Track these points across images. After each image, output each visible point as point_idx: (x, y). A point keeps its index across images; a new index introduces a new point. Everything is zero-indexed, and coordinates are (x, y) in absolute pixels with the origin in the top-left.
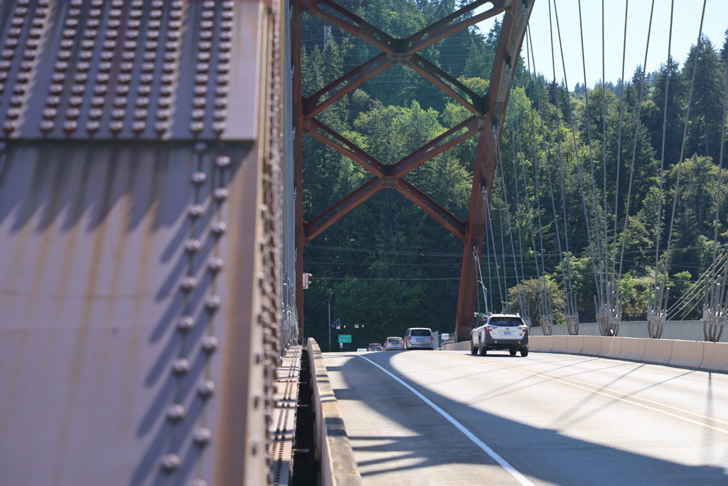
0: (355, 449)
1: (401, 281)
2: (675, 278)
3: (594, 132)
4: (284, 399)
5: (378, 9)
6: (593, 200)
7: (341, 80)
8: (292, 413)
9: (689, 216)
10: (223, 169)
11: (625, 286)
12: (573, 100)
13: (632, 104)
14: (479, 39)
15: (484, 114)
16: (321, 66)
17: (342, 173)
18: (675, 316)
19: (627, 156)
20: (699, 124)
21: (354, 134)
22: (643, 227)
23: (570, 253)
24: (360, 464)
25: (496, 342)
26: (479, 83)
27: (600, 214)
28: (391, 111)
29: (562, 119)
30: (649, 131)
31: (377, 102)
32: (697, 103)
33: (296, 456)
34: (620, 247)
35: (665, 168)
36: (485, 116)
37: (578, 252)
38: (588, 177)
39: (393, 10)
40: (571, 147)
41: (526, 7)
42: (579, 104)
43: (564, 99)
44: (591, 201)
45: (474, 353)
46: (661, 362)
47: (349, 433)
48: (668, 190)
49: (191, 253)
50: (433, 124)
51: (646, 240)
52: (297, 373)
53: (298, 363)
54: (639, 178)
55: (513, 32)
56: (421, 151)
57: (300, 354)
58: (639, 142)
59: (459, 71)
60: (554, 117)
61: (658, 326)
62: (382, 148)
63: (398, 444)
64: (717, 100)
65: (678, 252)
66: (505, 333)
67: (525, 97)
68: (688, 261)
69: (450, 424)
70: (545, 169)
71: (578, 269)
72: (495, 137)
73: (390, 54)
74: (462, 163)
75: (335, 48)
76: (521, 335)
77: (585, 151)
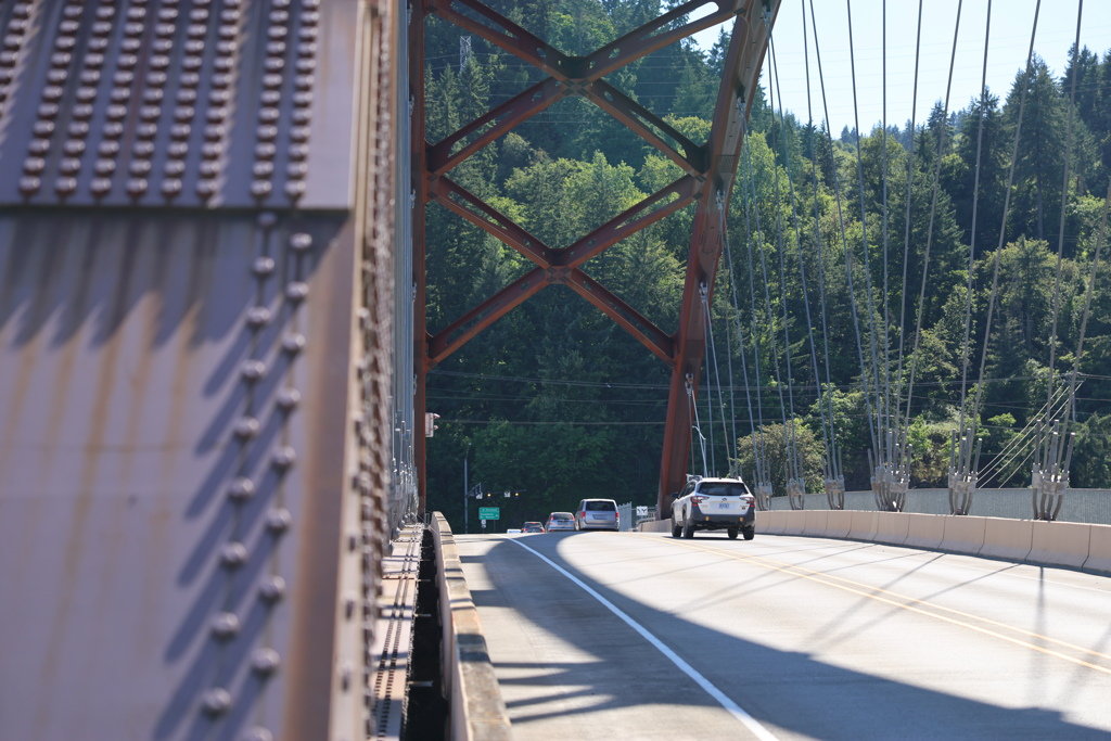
0: (503, 682)
1: (575, 426)
2: (990, 423)
3: (870, 201)
4: (396, 606)
5: (543, 10)
6: (869, 306)
7: (486, 118)
8: (407, 626)
9: (1013, 329)
10: (301, 253)
11: (915, 435)
12: (839, 153)
13: (927, 159)
14: (696, 58)
15: (702, 172)
16: (456, 97)
17: (486, 261)
18: (990, 482)
19: (919, 239)
20: (1028, 191)
21: (505, 202)
22: (943, 347)
23: (832, 385)
24: (510, 705)
25: (707, 519)
26: (696, 126)
27: (879, 326)
28: (563, 167)
29: (822, 180)
30: (953, 201)
31: (541, 153)
32: (1026, 158)
33: (413, 693)
34: (908, 376)
35: (977, 256)
36: (705, 175)
37: (845, 383)
38: (861, 270)
39: (565, 13)
40: (834, 224)
41: (768, 10)
42: (849, 158)
43: (825, 152)
44: (865, 307)
45: (677, 535)
46: (969, 550)
47: (494, 657)
48: (981, 289)
49: (250, 381)
50: (626, 187)
51: (947, 365)
52: (415, 566)
53: (417, 551)
54: (938, 272)
55: (748, 47)
56: (606, 228)
57: (420, 537)
58: (937, 217)
59: (666, 106)
60: (810, 178)
61: (965, 496)
62: (547, 223)
63: (569, 674)
64: (1056, 155)
65: (996, 384)
66: (721, 506)
67: (765, 147)
68: (1011, 398)
69: (648, 644)
70: (795, 258)
71: (844, 409)
72: (720, 207)
73: (560, 79)
74: (670, 246)
75: (476, 69)
76: (744, 508)
77: (857, 230)
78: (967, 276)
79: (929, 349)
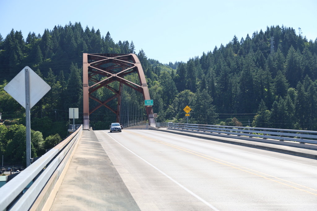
13: (173, 75)
15: (118, 94)
20: (190, 81)
22: (173, 108)
30: (176, 83)
32: (189, 75)
48: (179, 98)
54: (173, 95)
58: (173, 86)
64: (194, 75)
72: (120, 97)
77: (160, 88)
78: (177, 96)
79: (170, 108)
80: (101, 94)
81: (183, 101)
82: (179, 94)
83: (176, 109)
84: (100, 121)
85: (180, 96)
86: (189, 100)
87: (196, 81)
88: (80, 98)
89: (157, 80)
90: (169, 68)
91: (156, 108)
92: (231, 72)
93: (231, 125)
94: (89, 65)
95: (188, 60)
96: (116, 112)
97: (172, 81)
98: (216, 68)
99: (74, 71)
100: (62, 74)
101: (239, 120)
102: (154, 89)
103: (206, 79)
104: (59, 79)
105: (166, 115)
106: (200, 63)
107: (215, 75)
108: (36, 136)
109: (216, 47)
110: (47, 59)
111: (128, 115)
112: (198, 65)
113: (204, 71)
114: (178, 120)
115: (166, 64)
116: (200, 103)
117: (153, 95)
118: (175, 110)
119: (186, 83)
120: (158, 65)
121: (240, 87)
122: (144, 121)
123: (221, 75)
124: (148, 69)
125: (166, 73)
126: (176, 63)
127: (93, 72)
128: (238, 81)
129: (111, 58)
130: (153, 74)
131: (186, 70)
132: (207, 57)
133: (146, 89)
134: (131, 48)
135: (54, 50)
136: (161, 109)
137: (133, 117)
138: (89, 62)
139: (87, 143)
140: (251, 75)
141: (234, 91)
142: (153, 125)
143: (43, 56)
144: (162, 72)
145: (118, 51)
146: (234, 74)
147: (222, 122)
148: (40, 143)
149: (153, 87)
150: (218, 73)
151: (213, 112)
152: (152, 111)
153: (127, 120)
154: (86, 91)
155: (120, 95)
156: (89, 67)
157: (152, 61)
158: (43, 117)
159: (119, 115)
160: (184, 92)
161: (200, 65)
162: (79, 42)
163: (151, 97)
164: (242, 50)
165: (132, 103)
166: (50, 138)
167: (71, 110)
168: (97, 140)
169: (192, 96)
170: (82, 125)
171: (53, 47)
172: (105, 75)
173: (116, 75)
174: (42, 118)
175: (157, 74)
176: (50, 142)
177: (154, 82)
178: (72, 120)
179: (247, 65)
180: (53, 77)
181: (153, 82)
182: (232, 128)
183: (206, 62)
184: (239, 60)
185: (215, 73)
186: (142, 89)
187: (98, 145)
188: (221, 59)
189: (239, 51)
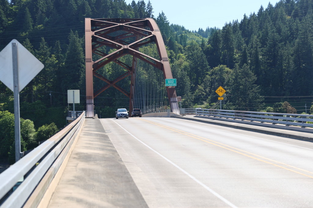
20: (225, 53)
22: (203, 89)
30: (207, 56)
32: (224, 46)
35: (212, 68)
36: (132, 71)
51: (203, 93)
58: (203, 60)
64: (231, 45)
78: (209, 73)
79: (199, 89)
80: (109, 71)
81: (217, 80)
82: (211, 71)
83: (207, 90)
84: (108, 107)
85: (213, 74)
86: (224, 79)
87: (235, 53)
88: (82, 76)
89: (182, 53)
90: (198, 36)
91: (180, 89)
92: (281, 41)
93: (281, 111)
94: (93, 33)
95: (224, 26)
96: (129, 95)
97: (203, 53)
98: (261, 35)
99: (74, 41)
100: (58, 45)
101: (292, 105)
102: (178, 65)
103: (248, 51)
104: (55, 52)
105: (194, 98)
106: (240, 30)
107: (260, 45)
108: (26, 126)
109: (262, 7)
110: (39, 26)
111: (144, 99)
112: (237, 32)
113: (244, 40)
114: (210, 105)
115: (194, 31)
116: (239, 82)
117: (177, 72)
118: (206, 92)
119: (221, 56)
120: (184, 32)
121: (293, 61)
122: (165, 107)
123: (268, 45)
124: (171, 38)
125: (194, 43)
126: (208, 30)
127: (98, 43)
128: (292, 53)
129: (121, 24)
130: (177, 44)
131: (220, 39)
132: (249, 21)
133: (167, 65)
134: (148, 11)
135: (48, 14)
136: (187, 91)
137: (151, 101)
138: (93, 30)
139: (90, 134)
140: (310, 45)
141: (285, 66)
142: (177, 112)
143: (33, 21)
144: (188, 42)
145: (131, 14)
146: (285, 44)
147: (270, 107)
148: (30, 135)
149: (177, 62)
150: (263, 42)
151: (257, 94)
152: (175, 93)
153: (143, 105)
154: (89, 67)
155: (134, 73)
156: (93, 37)
157: (176, 28)
158: (34, 101)
159: (132, 98)
160: (218, 67)
161: (240, 32)
162: (80, 2)
163: (174, 75)
164: (297, 10)
165: (150, 84)
166: (44, 128)
167: (70, 92)
168: (104, 131)
169: (228, 73)
170: (84, 112)
171: (45, 10)
172: (114, 46)
173: (129, 47)
174: (34, 103)
175: (182, 45)
176: (44, 134)
177: (178, 55)
178: (71, 105)
179: (303, 31)
180: (46, 49)
181: (176, 55)
182: (282, 116)
183: (248, 28)
184: (293, 24)
185: (260, 42)
186: (162, 64)
187: (105, 138)
188: (268, 24)
189: (293, 11)
